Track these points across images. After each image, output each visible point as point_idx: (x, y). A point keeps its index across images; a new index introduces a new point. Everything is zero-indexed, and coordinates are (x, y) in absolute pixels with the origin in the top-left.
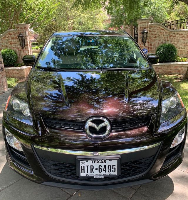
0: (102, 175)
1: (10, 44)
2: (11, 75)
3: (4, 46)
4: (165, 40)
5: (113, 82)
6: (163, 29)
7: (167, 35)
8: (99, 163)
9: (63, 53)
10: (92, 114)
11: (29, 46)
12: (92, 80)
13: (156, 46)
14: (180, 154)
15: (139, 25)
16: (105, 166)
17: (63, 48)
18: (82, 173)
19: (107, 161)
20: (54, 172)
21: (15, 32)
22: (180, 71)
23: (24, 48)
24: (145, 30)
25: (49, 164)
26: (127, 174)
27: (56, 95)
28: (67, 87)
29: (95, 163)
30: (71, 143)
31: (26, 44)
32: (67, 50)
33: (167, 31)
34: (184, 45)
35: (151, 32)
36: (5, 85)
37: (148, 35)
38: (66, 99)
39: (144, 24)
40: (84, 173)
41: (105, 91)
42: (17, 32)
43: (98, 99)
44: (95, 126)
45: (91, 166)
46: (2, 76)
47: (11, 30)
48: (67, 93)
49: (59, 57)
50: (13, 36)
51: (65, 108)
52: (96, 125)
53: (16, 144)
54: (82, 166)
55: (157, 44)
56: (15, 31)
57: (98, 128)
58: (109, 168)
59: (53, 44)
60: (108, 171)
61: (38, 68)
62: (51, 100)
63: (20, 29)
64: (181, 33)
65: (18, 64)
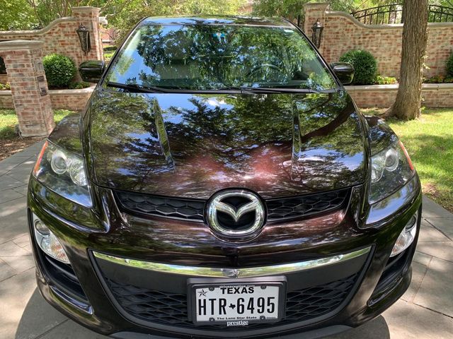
0: (246, 319)
1: (62, 44)
2: (62, 104)
3: (49, 48)
4: (354, 44)
5: (259, 117)
6: (351, 23)
7: (359, 35)
8: (239, 293)
9: (162, 62)
10: (221, 184)
11: (98, 50)
12: (219, 113)
13: (339, 54)
14: (405, 270)
15: (308, 13)
16: (252, 300)
17: (163, 50)
18: (200, 314)
19: (257, 289)
20: (139, 310)
21: (72, 23)
22: (381, 102)
23: (89, 54)
24: (318, 23)
25: (126, 294)
26: (298, 315)
27: (147, 143)
28: (169, 126)
29: (228, 293)
30: (177, 247)
31: (92, 45)
32: (170, 55)
33: (359, 27)
34: (389, 53)
35: (329, 27)
36: (50, 123)
37: (323, 33)
38: (166, 150)
39: (316, 13)
40: (205, 314)
41: (244, 135)
42: (75, 22)
43: (231, 152)
44: (230, 210)
45: (220, 300)
46: (44, 104)
47: (63, 18)
48: (169, 138)
49: (154, 68)
50: (67, 29)
51: (165, 170)
52: (232, 207)
53: (56, 247)
54: (200, 300)
55: (340, 50)
56: (71, 20)
57: (237, 215)
58: (261, 305)
59: (143, 42)
60: (259, 310)
61: (110, 85)
62: (138, 153)
63: (80, 17)
64: (384, 31)
65: (77, 84)
